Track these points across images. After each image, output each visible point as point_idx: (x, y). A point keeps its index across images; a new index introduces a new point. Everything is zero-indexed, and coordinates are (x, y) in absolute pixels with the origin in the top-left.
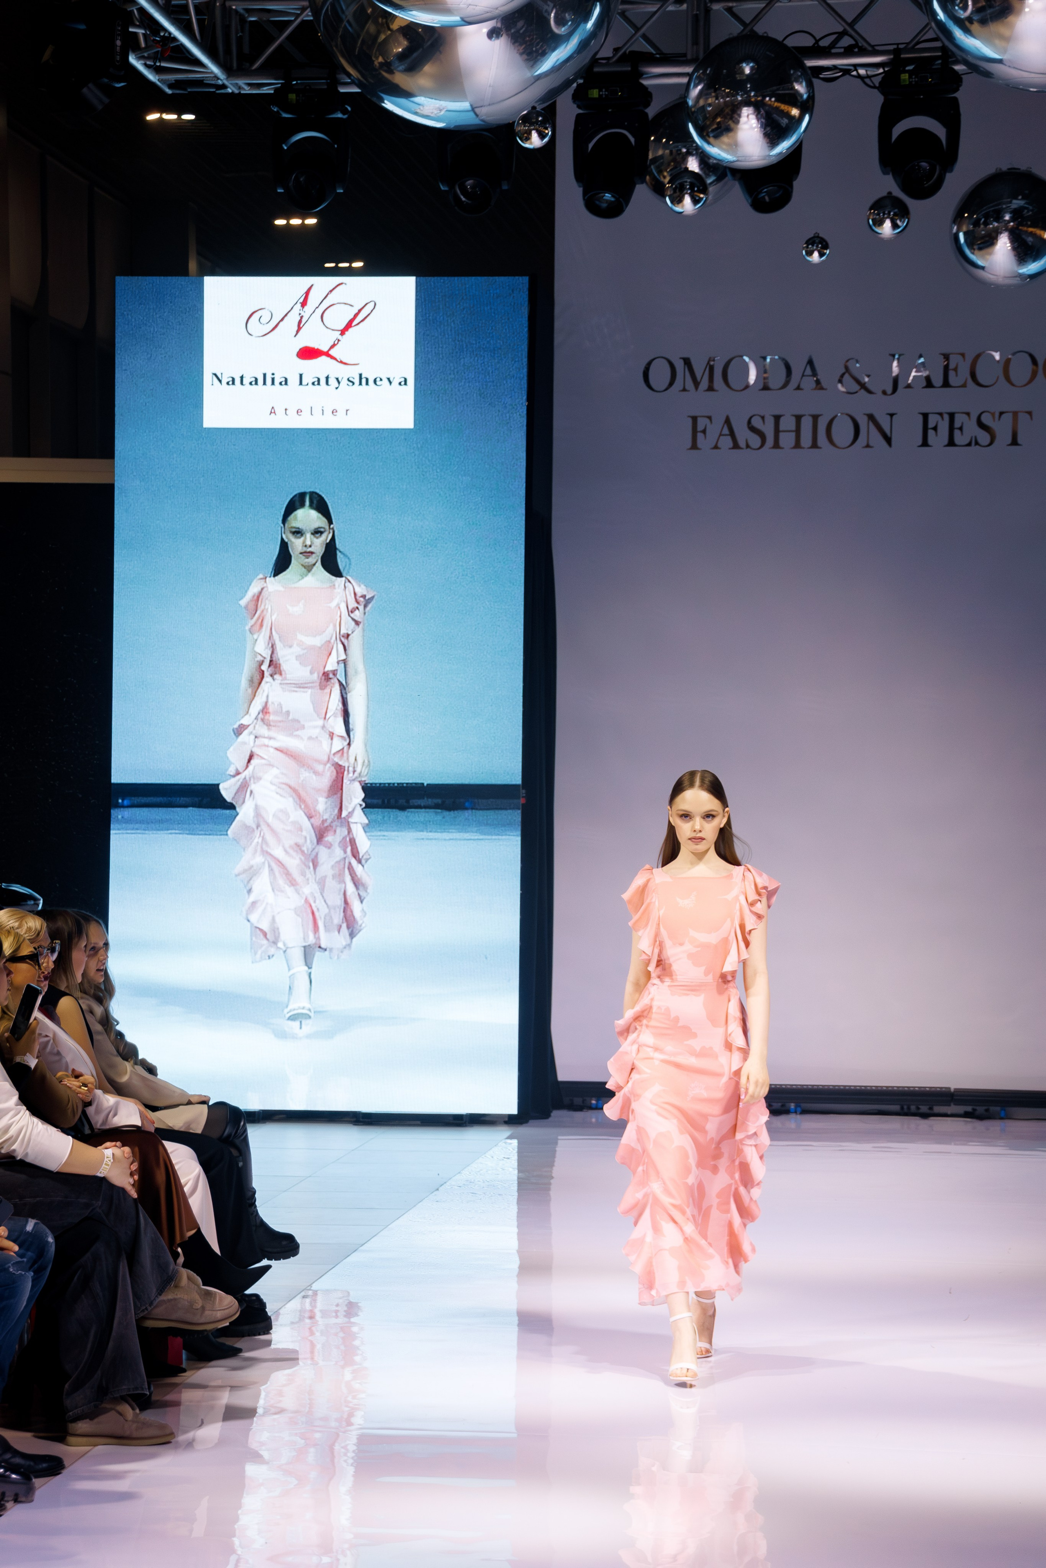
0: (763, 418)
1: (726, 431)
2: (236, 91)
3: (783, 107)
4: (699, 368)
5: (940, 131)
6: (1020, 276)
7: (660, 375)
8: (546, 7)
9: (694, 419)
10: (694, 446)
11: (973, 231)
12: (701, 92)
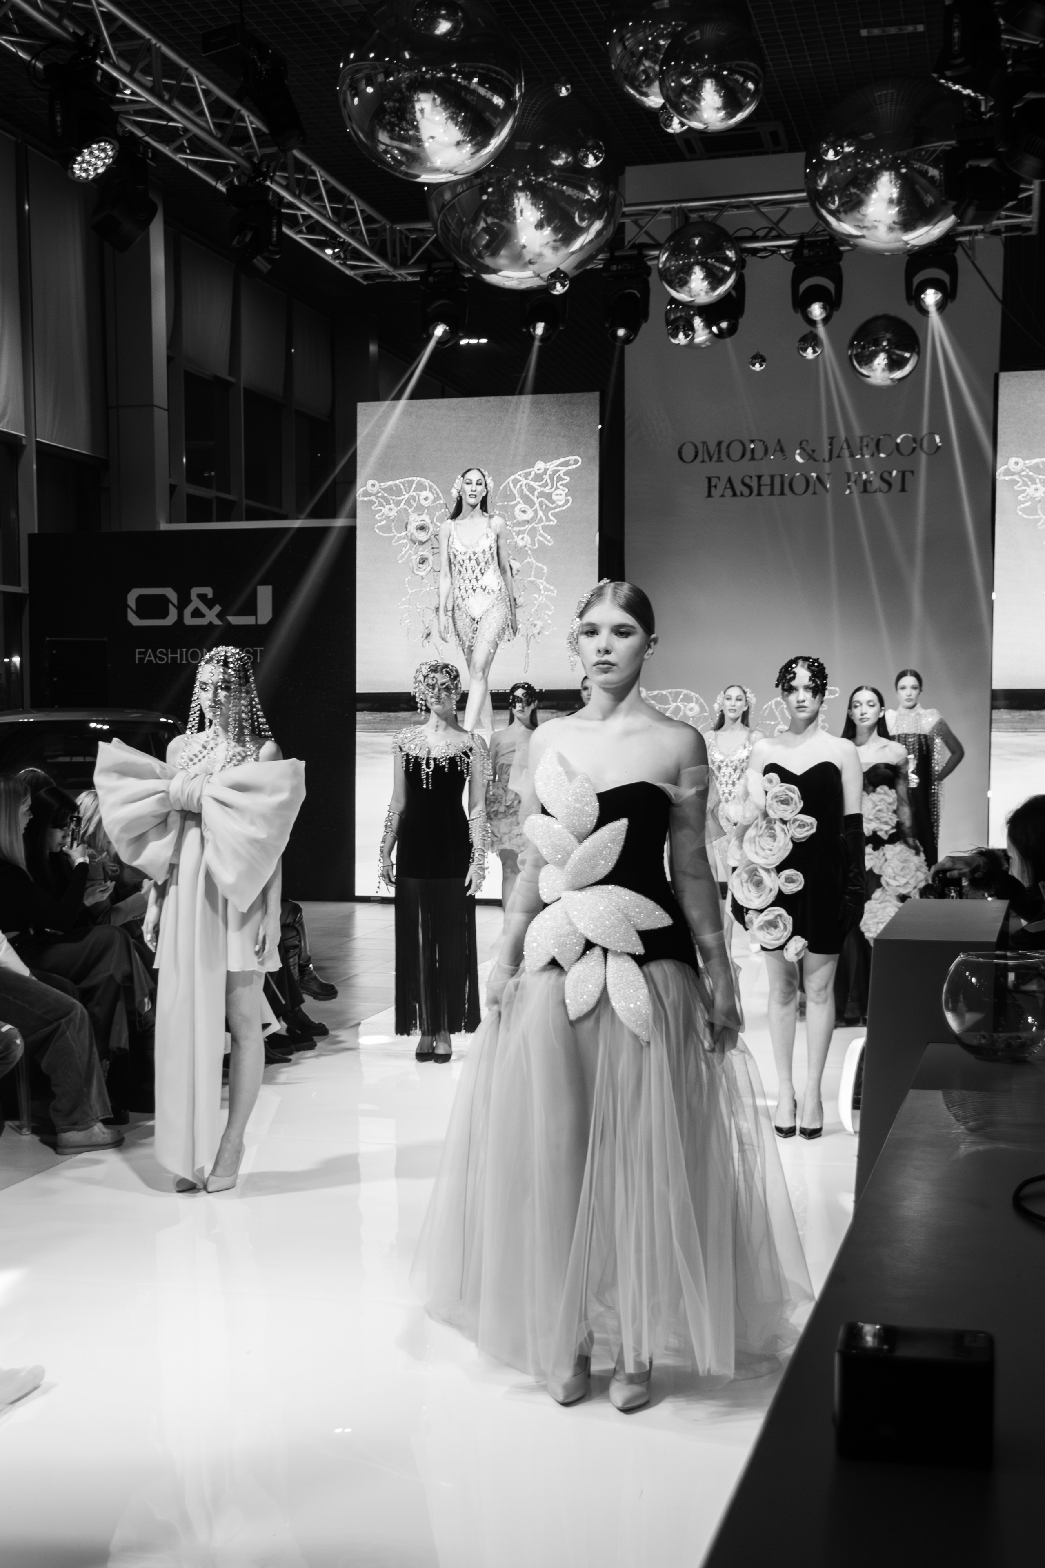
0: (751, 477)
1: (728, 486)
2: (404, 280)
3: (721, 266)
4: (713, 448)
5: (830, 286)
6: (892, 379)
7: (688, 453)
8: (572, 210)
9: (710, 479)
10: (710, 495)
11: (861, 353)
12: (667, 258)
